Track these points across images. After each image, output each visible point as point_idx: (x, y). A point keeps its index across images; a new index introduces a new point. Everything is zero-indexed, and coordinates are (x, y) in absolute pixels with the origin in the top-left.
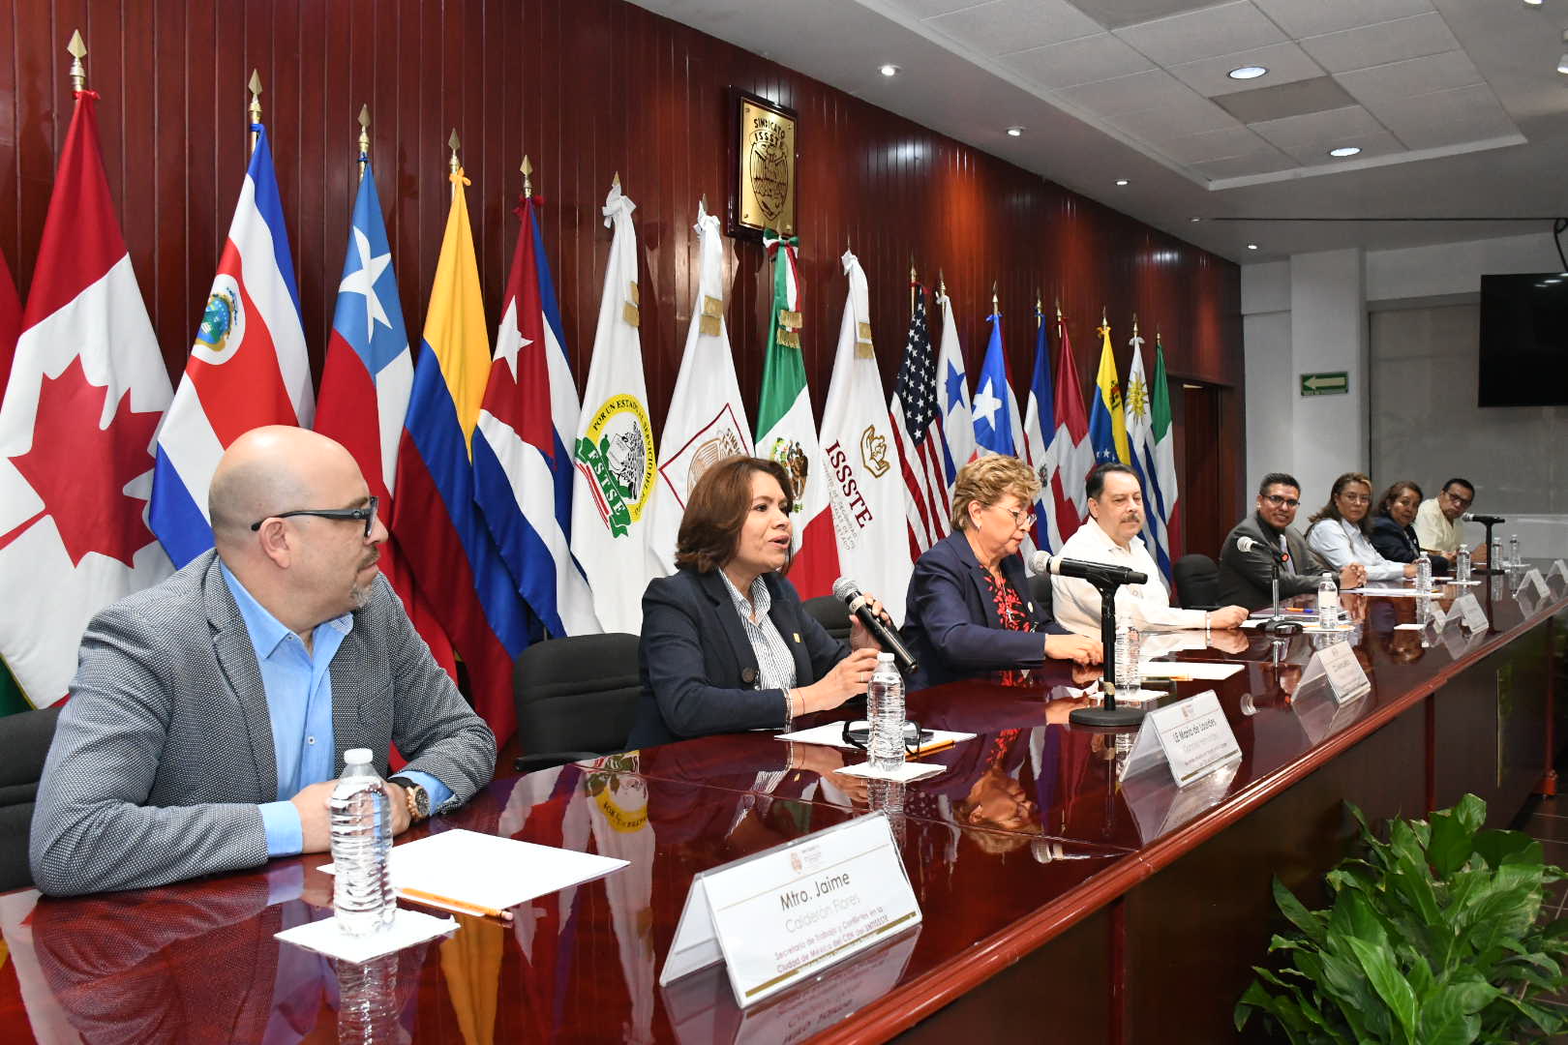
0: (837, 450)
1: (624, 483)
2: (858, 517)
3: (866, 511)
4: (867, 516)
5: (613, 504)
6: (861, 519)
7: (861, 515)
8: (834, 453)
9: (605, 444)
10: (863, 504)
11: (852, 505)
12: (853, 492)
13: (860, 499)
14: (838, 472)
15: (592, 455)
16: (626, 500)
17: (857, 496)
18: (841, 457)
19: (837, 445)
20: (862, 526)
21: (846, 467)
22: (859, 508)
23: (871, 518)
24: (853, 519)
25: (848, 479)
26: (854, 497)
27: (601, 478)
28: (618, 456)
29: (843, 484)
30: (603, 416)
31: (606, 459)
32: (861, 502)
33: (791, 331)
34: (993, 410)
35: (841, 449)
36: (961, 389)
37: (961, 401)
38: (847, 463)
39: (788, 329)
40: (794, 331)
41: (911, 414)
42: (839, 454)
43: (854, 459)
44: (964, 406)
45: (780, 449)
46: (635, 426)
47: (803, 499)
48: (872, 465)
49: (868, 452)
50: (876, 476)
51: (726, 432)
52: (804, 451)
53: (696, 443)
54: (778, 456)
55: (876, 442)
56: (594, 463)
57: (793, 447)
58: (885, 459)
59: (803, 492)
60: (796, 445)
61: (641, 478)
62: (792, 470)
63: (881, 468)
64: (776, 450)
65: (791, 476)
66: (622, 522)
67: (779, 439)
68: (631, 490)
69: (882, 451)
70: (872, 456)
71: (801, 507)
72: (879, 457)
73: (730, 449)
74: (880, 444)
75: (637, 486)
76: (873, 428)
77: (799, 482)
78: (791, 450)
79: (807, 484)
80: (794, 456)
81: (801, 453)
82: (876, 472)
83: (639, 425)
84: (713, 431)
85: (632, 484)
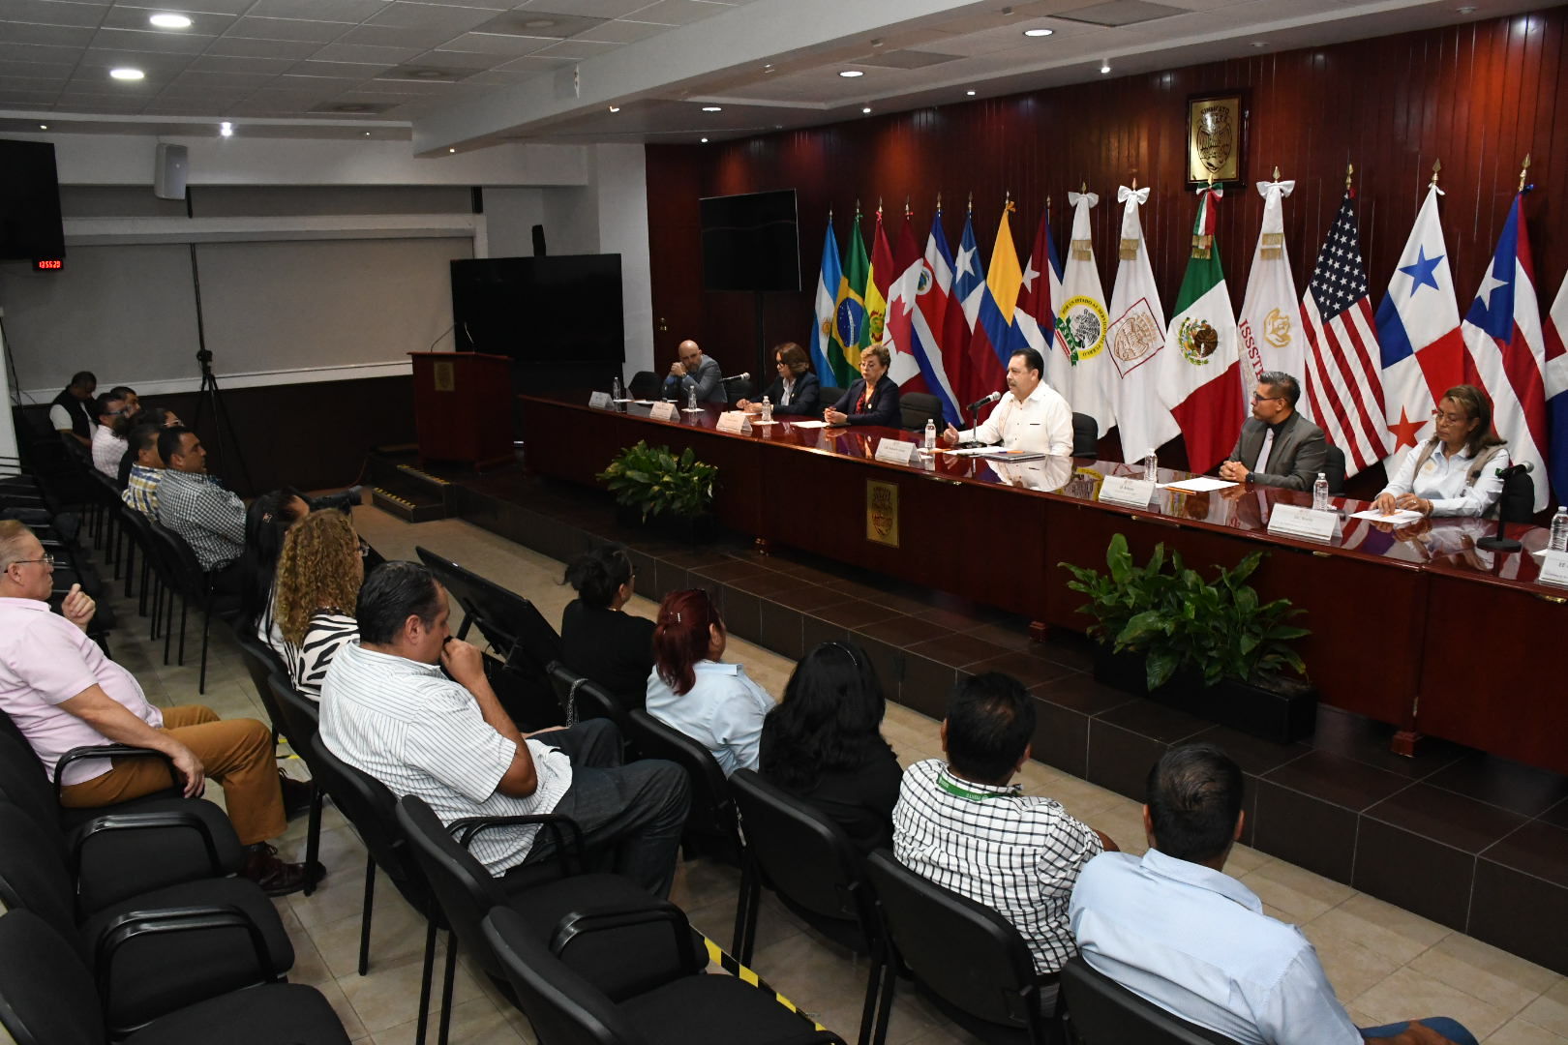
0: (1246, 326)
1: (1077, 340)
5: (1072, 350)
8: (1244, 328)
9: (1068, 321)
11: (1254, 365)
12: (1256, 356)
13: (1260, 361)
14: (1247, 341)
15: (1061, 326)
16: (1077, 348)
17: (1259, 359)
18: (1249, 331)
19: (1246, 322)
21: (1251, 338)
24: (1254, 374)
25: (1252, 347)
26: (1256, 360)
27: (1066, 337)
28: (1074, 326)
29: (1249, 349)
30: (1067, 307)
31: (1069, 329)
32: (1260, 364)
33: (1204, 248)
34: (1490, 289)
35: (1248, 325)
36: (1435, 273)
37: (1433, 284)
38: (1252, 335)
39: (1201, 247)
40: (1207, 247)
41: (1322, 299)
42: (1247, 328)
43: (1257, 333)
44: (1437, 288)
45: (1186, 325)
46: (1086, 312)
47: (1210, 357)
48: (1273, 338)
49: (1270, 328)
50: (1276, 346)
51: (1140, 314)
52: (1213, 326)
53: (1123, 320)
54: (1185, 329)
55: (1279, 321)
56: (1062, 329)
57: (1200, 323)
58: (1289, 333)
59: (1212, 352)
60: (1204, 322)
61: (1094, 337)
62: (1195, 338)
63: (1283, 341)
64: (1184, 325)
65: (1193, 342)
66: (1074, 359)
67: (1188, 319)
68: (1080, 344)
69: (1286, 328)
70: (1274, 331)
71: (1206, 362)
72: (1281, 332)
73: (1145, 325)
74: (1284, 323)
75: (1086, 342)
76: (1277, 311)
77: (1203, 346)
78: (1195, 325)
79: (1218, 347)
80: (1198, 329)
81: (1208, 327)
82: (1277, 343)
83: (1092, 310)
84: (1130, 314)
85: (1081, 341)
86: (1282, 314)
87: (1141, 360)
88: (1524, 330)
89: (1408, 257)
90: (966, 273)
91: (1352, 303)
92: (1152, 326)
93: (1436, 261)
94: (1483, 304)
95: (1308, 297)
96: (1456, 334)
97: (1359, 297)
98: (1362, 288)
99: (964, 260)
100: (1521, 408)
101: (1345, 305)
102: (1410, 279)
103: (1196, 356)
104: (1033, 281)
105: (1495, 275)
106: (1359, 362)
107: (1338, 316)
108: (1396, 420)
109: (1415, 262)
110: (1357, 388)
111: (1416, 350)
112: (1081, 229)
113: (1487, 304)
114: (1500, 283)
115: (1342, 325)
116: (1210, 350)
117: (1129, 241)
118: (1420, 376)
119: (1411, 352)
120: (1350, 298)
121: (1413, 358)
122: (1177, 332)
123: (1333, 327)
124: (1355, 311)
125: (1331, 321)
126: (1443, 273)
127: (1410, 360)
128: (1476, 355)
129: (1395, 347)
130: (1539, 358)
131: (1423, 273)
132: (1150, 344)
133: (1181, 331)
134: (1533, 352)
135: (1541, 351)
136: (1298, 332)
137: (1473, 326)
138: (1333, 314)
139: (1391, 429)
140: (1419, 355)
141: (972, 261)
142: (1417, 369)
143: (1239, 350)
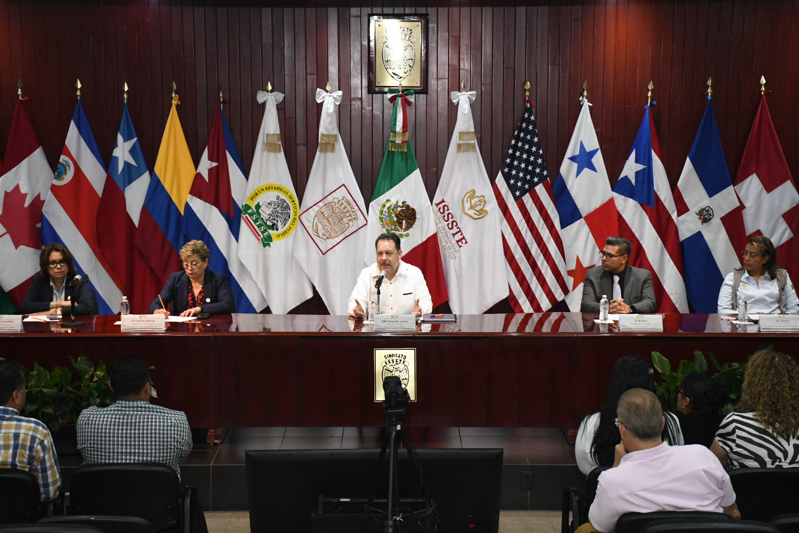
0: (443, 204)
1: (270, 223)
2: (458, 242)
3: (464, 238)
4: (464, 241)
5: (263, 232)
6: (460, 243)
7: (461, 240)
8: (441, 206)
9: (258, 207)
10: (462, 234)
11: (454, 235)
12: (455, 228)
13: (460, 231)
14: (444, 216)
15: (250, 211)
16: (270, 231)
17: (458, 230)
18: (446, 208)
19: (443, 201)
20: (460, 246)
21: (450, 213)
22: (458, 237)
23: (466, 243)
24: (454, 242)
25: (451, 220)
26: (455, 230)
27: (256, 221)
28: (265, 212)
29: (447, 223)
30: (256, 194)
31: (259, 214)
32: (460, 233)
33: (401, 142)
34: (635, 171)
35: (446, 204)
36: (594, 160)
37: (592, 168)
38: (450, 211)
39: (398, 141)
40: (403, 142)
41: (512, 182)
42: (444, 206)
43: (455, 209)
44: (596, 171)
45: (388, 205)
46: (278, 198)
47: (410, 231)
48: (471, 212)
49: (467, 205)
50: (475, 219)
51: (340, 198)
52: (411, 206)
53: (321, 204)
54: (385, 209)
55: (476, 199)
56: (251, 215)
57: (400, 204)
58: (484, 209)
59: (411, 227)
60: (404, 203)
61: (286, 220)
62: (396, 216)
63: (480, 214)
64: (384, 206)
65: (395, 219)
66: (267, 241)
67: (388, 201)
68: (274, 227)
69: (482, 204)
70: (472, 207)
71: (407, 235)
72: (478, 208)
73: (345, 207)
74: (480, 201)
75: (279, 225)
76: (474, 191)
77: (404, 222)
78: (396, 206)
79: (416, 223)
80: (399, 209)
81: (408, 207)
82: (476, 217)
83: (283, 196)
84: (330, 198)
85: (274, 224)
86: (477, 194)
87: (341, 237)
88: (662, 198)
89: (572, 149)
90: (127, 164)
91: (537, 184)
92: (352, 208)
93: (593, 153)
94: (630, 181)
95: (500, 180)
96: (611, 202)
97: (542, 179)
98: (545, 173)
99: (123, 151)
100: (665, 250)
101: (533, 185)
102: (575, 165)
103: (398, 230)
104: (210, 171)
105: (637, 161)
106: (545, 226)
107: (528, 194)
108: (573, 266)
109: (577, 153)
110: (545, 245)
111: (584, 215)
112: (270, 124)
113: (633, 181)
114: (640, 167)
115: (531, 200)
116: (410, 226)
117: (327, 136)
118: (589, 233)
119: (580, 217)
120: (536, 180)
121: (582, 221)
122: (378, 213)
123: (525, 202)
124: (540, 189)
125: (523, 198)
126: (598, 160)
127: (581, 222)
128: (627, 217)
129: (569, 214)
130: (674, 216)
131: (584, 160)
132: (351, 223)
133: (381, 212)
134: (670, 212)
135: (675, 211)
136: (492, 206)
137: (623, 197)
138: (524, 192)
139: (570, 273)
140: (585, 218)
141: (132, 152)
142: (586, 229)
143: (436, 224)
